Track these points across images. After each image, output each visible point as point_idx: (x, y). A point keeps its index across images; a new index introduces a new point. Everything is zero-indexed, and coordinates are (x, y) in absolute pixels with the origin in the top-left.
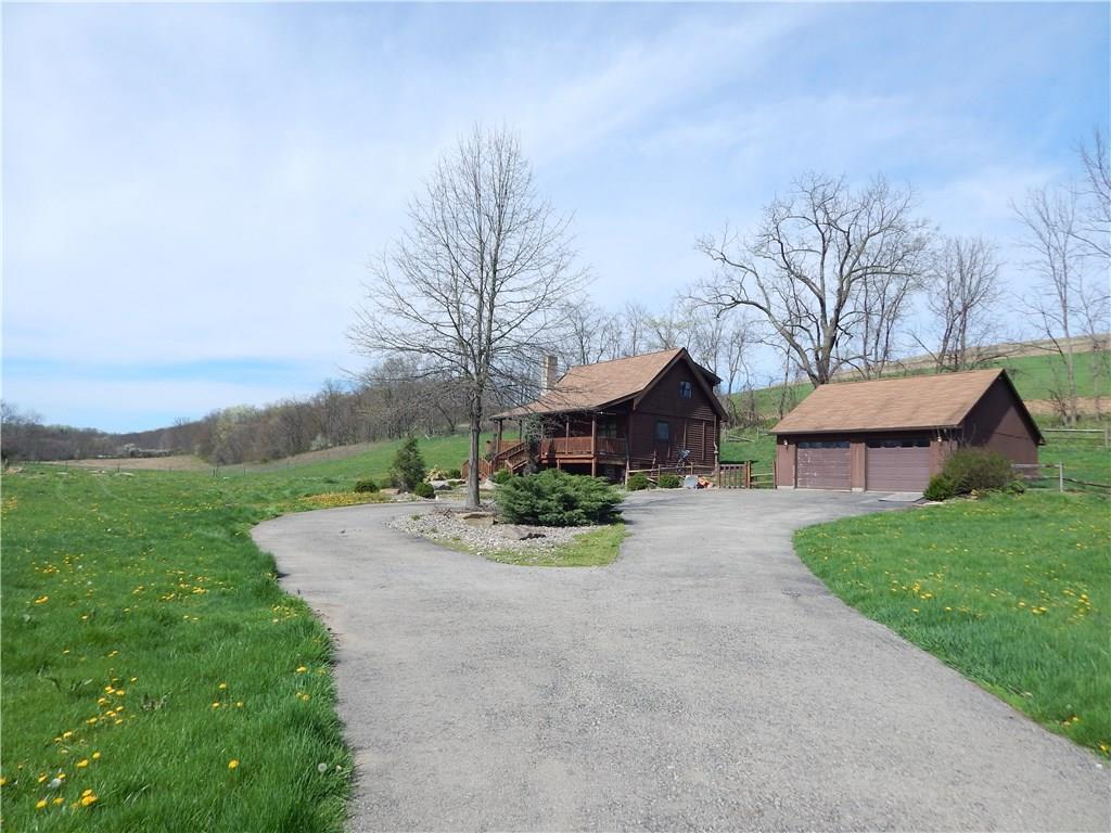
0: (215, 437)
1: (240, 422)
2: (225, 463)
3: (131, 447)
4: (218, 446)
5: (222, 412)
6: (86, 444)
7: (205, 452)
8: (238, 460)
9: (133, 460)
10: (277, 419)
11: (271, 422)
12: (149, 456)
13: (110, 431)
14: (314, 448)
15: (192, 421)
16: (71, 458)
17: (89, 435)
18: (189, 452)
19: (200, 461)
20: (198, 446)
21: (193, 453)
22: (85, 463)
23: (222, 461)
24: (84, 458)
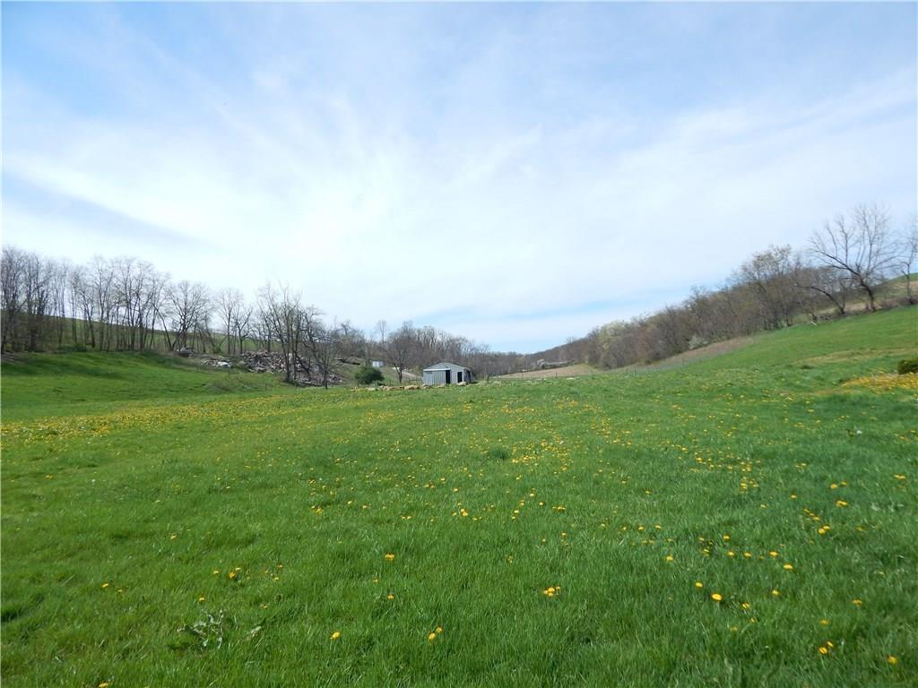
0: (598, 348)
1: (615, 335)
2: (610, 368)
3: (541, 362)
4: (602, 356)
5: (600, 328)
6: (513, 363)
7: (594, 361)
8: (620, 365)
9: (545, 371)
10: (654, 326)
11: (649, 330)
12: (554, 367)
13: (524, 352)
14: (692, 348)
15: (578, 339)
16: (506, 373)
17: (513, 357)
18: (581, 362)
19: (591, 368)
20: (587, 357)
21: (584, 362)
22: (516, 376)
23: (607, 366)
24: (514, 372)
